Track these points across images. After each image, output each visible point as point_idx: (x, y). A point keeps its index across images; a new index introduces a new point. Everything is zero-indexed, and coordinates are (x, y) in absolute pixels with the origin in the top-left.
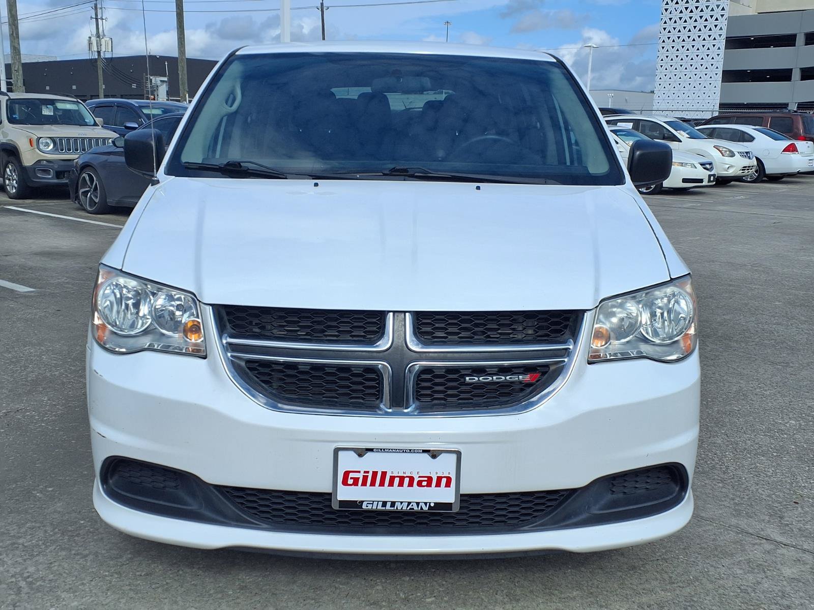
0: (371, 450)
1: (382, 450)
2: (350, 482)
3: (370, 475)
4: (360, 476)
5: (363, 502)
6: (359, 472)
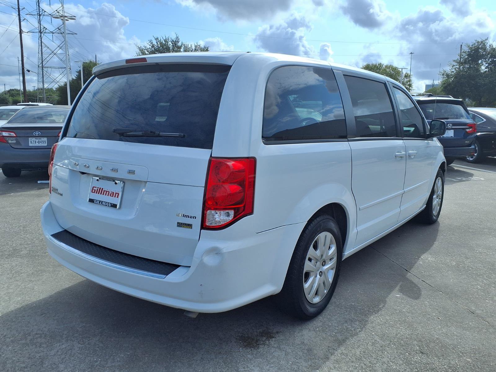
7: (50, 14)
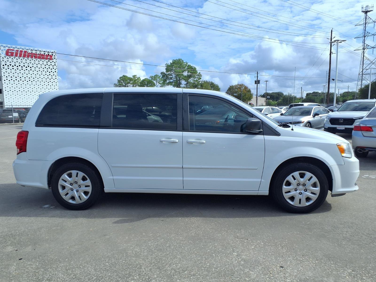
7: (373, 34)
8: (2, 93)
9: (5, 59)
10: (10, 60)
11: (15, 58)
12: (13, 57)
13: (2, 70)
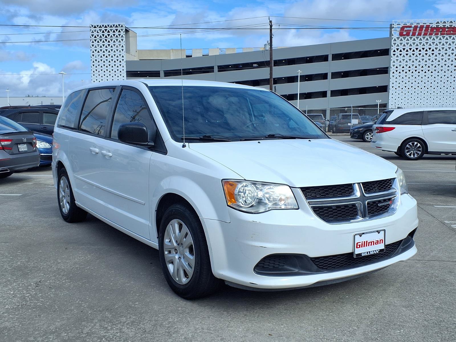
0: (363, 234)
1: (367, 233)
2: (358, 246)
3: (363, 243)
4: (361, 244)
5: (362, 253)
6: (360, 242)
8: (388, 91)
9: (398, 42)
10: (404, 42)
11: (411, 38)
12: (408, 37)
13: (391, 58)
